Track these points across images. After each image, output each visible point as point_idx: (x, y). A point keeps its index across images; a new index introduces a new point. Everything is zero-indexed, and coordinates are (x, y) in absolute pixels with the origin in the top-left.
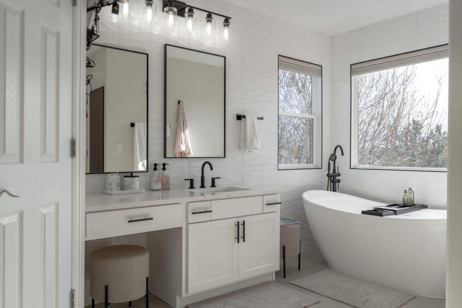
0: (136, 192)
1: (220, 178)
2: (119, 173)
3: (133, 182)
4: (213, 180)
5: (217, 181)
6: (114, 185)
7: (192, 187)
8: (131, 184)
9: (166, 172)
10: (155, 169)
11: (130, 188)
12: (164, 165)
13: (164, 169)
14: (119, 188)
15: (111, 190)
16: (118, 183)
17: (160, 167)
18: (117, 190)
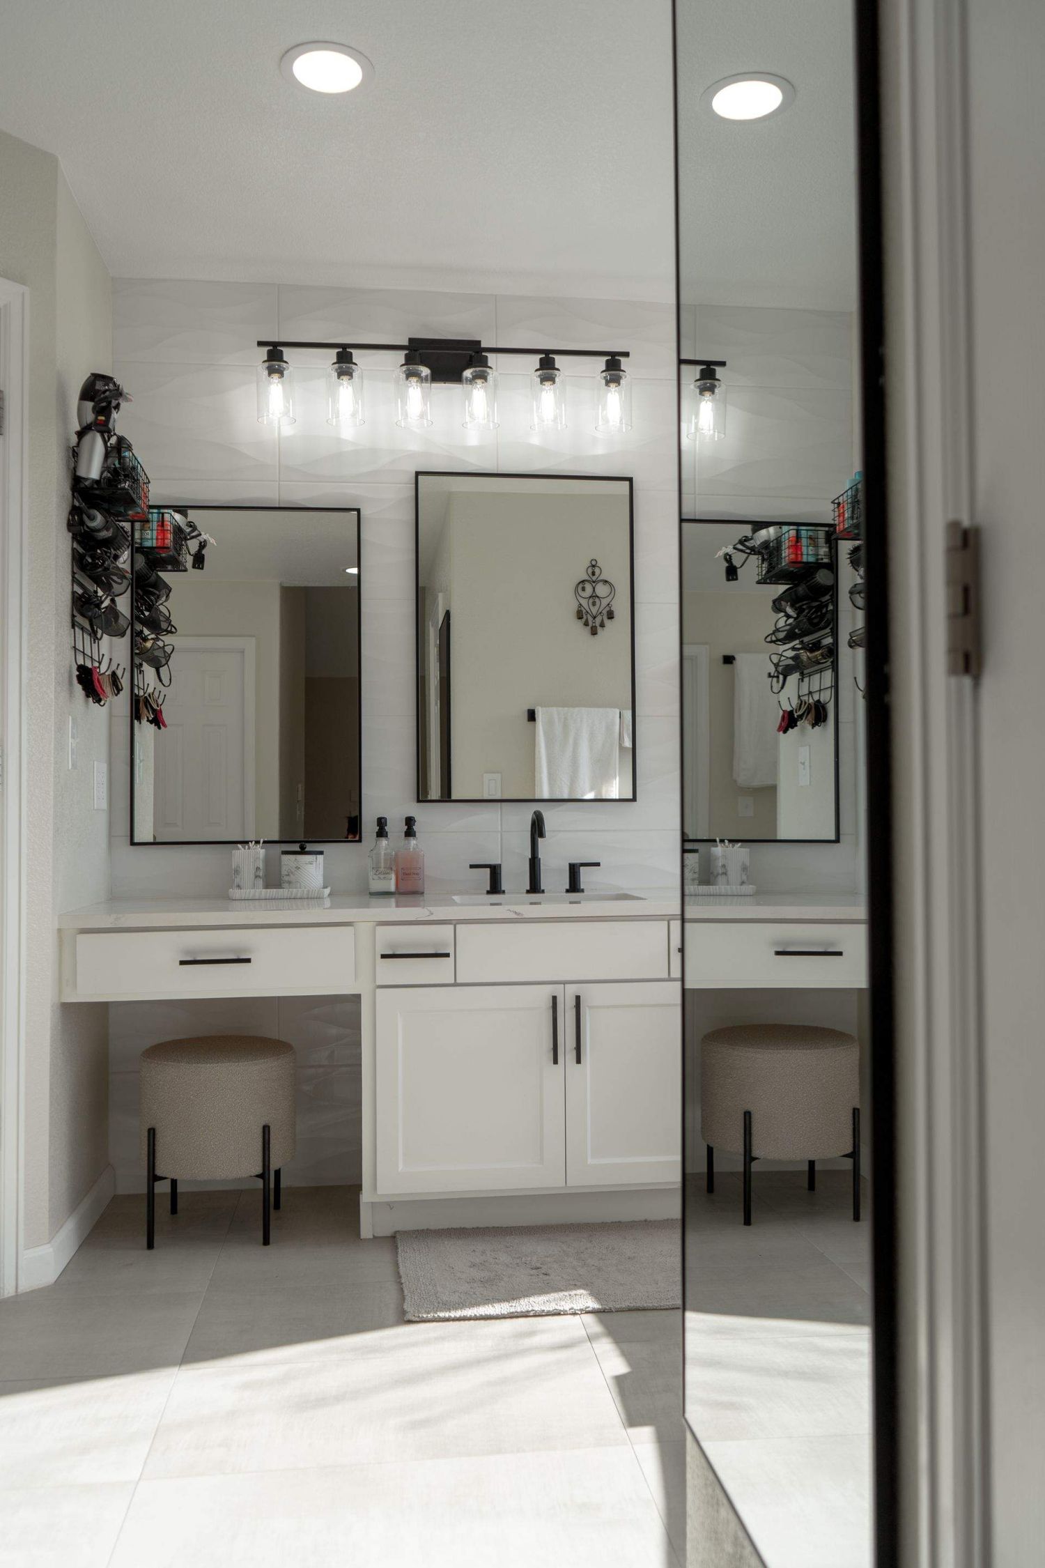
0: (299, 895)
1: (598, 864)
2: (264, 842)
3: (298, 868)
4: (574, 870)
5: (585, 875)
6: (247, 874)
7: (495, 887)
8: (292, 873)
9: (413, 842)
10: (382, 833)
11: (290, 882)
12: (410, 821)
13: (410, 833)
14: (260, 882)
15: (239, 886)
16: (258, 869)
17: (396, 827)
18: (254, 886)
